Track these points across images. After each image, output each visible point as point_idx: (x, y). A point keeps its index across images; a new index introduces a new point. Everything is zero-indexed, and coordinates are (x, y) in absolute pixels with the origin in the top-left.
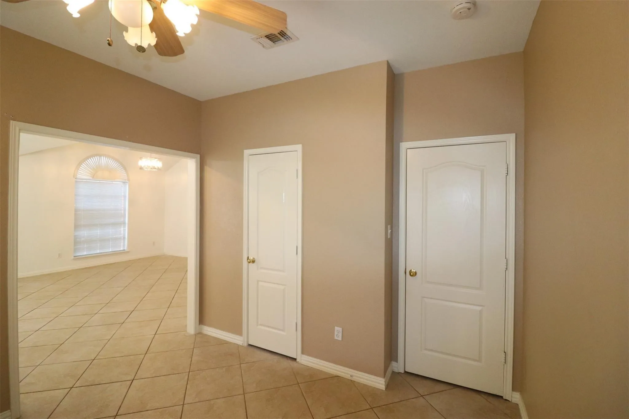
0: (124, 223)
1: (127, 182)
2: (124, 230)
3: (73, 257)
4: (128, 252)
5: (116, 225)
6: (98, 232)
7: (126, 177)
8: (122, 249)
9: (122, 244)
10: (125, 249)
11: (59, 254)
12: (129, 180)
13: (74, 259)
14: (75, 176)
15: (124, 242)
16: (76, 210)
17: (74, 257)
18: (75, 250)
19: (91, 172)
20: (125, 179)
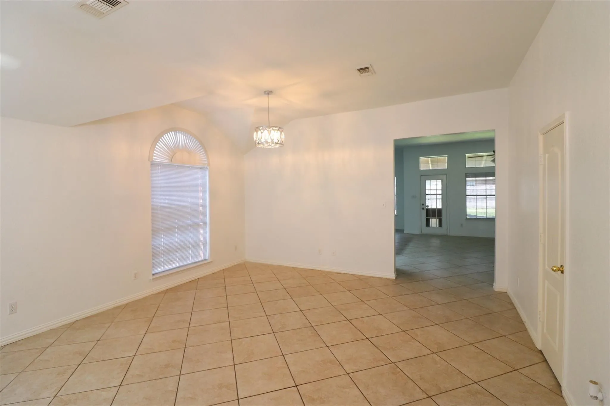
0: (205, 224)
1: (207, 168)
2: (205, 233)
3: (151, 277)
4: (211, 262)
5: (196, 226)
6: (177, 239)
7: (205, 161)
8: (202, 258)
9: (202, 252)
10: (207, 258)
11: (135, 274)
12: (209, 164)
13: (153, 279)
14: (150, 158)
15: (205, 250)
16: (153, 209)
17: (153, 275)
18: (154, 266)
19: (169, 153)
20: (206, 164)
